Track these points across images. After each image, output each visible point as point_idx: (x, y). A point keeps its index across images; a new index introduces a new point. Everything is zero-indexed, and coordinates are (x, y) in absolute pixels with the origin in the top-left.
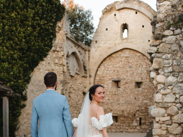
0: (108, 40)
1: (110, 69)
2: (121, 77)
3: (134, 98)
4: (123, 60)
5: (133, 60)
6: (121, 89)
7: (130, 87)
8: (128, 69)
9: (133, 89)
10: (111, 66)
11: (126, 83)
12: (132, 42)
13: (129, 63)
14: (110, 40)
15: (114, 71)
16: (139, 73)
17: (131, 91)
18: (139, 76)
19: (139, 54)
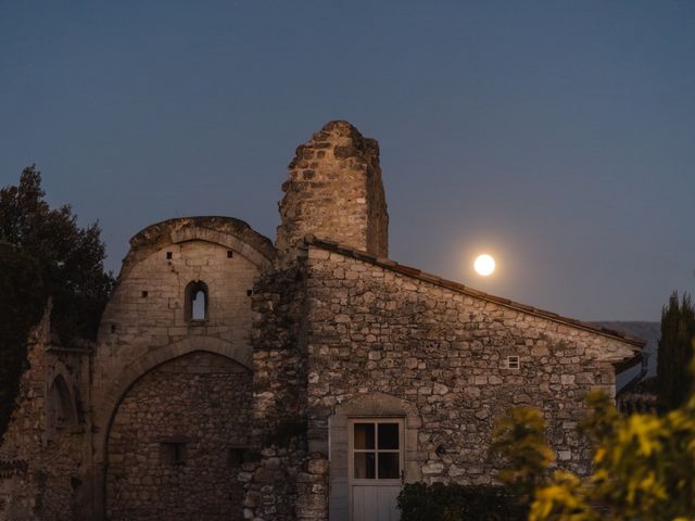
0: (148, 326)
1: (153, 409)
2: (189, 434)
3: (226, 496)
4: (192, 382)
5: (223, 383)
6: (187, 469)
7: (214, 464)
8: (209, 411)
9: (225, 469)
10: (158, 400)
11: (203, 451)
12: (218, 335)
13: (212, 392)
14: (155, 326)
15: (167, 414)
16: (239, 424)
17: (219, 475)
18: (240, 433)
19: (240, 370)
